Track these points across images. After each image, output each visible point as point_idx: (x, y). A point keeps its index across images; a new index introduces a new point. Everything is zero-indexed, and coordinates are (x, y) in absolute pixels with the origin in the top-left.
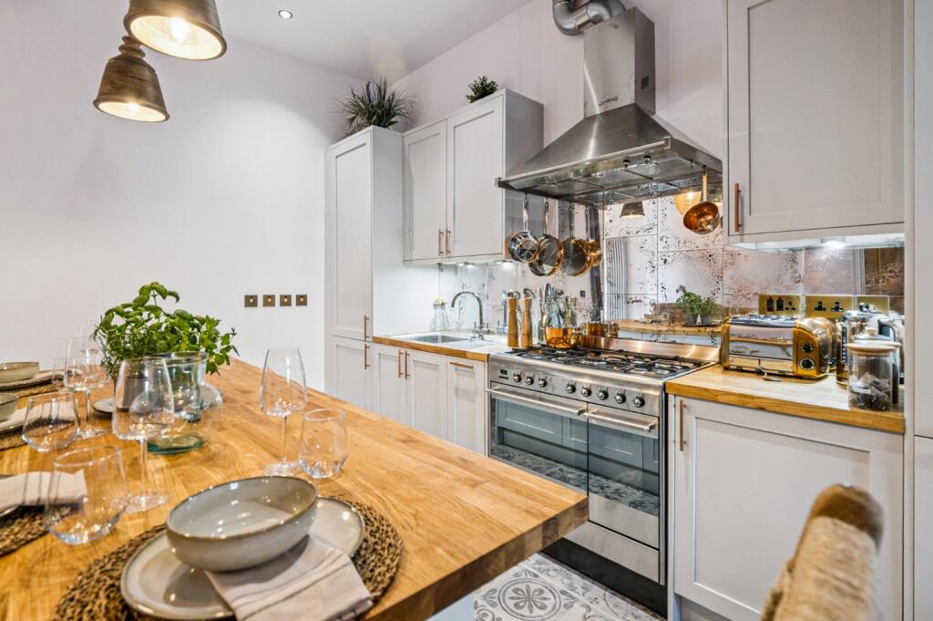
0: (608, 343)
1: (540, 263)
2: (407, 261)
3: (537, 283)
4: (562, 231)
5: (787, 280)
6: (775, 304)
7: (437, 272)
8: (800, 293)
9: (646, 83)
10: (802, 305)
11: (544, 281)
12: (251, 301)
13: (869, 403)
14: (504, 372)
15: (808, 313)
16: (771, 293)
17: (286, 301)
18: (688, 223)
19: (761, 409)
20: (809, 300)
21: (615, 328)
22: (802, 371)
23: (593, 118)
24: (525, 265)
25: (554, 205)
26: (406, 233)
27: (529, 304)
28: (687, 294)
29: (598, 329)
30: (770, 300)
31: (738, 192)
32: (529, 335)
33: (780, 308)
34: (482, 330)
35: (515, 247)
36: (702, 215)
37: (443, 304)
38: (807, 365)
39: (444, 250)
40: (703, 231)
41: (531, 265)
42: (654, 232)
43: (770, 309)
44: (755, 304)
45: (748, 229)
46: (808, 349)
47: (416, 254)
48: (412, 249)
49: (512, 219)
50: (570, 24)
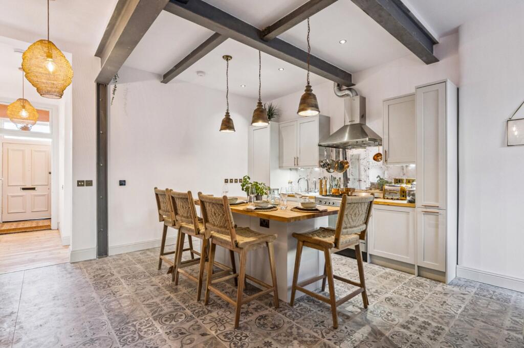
0: (351, 193)
1: (329, 168)
2: (281, 167)
3: (328, 175)
4: (336, 158)
5: (401, 174)
6: (399, 181)
7: (289, 171)
8: (404, 178)
9: (363, 116)
10: (405, 181)
11: (330, 174)
12: (226, 181)
13: (410, 202)
14: (321, 201)
15: (406, 183)
16: (397, 178)
17: (231, 181)
18: (374, 159)
19: (388, 205)
20: (406, 180)
21: (354, 190)
22: (402, 198)
23: (347, 126)
24: (325, 170)
25: (334, 150)
26: (280, 157)
27: (326, 181)
28: (380, 179)
29: (348, 190)
30: (397, 180)
31: (386, 152)
32: (326, 191)
33: (399, 182)
34: (308, 190)
35: (322, 164)
36: (378, 157)
37: (291, 182)
38: (403, 196)
39: (296, 164)
40: (378, 161)
41: (327, 170)
42: (365, 160)
43: (397, 183)
44: (393, 181)
45: (389, 161)
46: (403, 192)
47: (284, 165)
48: (283, 163)
49: (321, 155)
50: (340, 94)
